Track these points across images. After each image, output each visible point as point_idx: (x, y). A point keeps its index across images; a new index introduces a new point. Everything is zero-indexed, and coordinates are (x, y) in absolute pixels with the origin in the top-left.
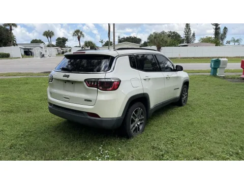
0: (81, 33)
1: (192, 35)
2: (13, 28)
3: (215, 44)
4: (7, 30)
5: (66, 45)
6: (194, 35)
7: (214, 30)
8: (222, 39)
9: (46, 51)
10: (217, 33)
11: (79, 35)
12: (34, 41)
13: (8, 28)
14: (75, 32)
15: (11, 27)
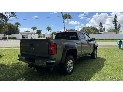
1: (103, 28)
2: (19, 26)
3: (115, 33)
4: (16, 27)
6: (104, 28)
7: (114, 26)
8: (118, 30)
9: (33, 36)
10: (116, 27)
11: (49, 29)
12: (26, 32)
13: (17, 26)
14: (47, 27)
15: (18, 25)
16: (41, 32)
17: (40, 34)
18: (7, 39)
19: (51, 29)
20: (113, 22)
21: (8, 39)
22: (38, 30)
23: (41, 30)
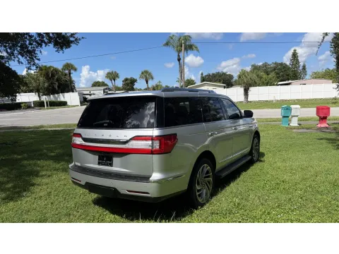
0: (150, 74)
1: (301, 68)
2: (72, 71)
3: (331, 81)
4: (66, 74)
5: (135, 87)
6: (304, 68)
7: (335, 60)
11: (147, 76)
12: (95, 84)
13: (67, 72)
14: (142, 73)
15: (70, 71)
18: (44, 106)
19: (152, 78)
20: (332, 49)
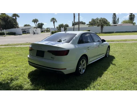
0: (55, 20)
6: (118, 19)
9: (36, 31)
10: (131, 18)
11: (54, 21)
12: (26, 26)
15: (16, 17)
16: (43, 25)
17: (42, 28)
21: (6, 34)
22: (39, 24)
23: (43, 23)
